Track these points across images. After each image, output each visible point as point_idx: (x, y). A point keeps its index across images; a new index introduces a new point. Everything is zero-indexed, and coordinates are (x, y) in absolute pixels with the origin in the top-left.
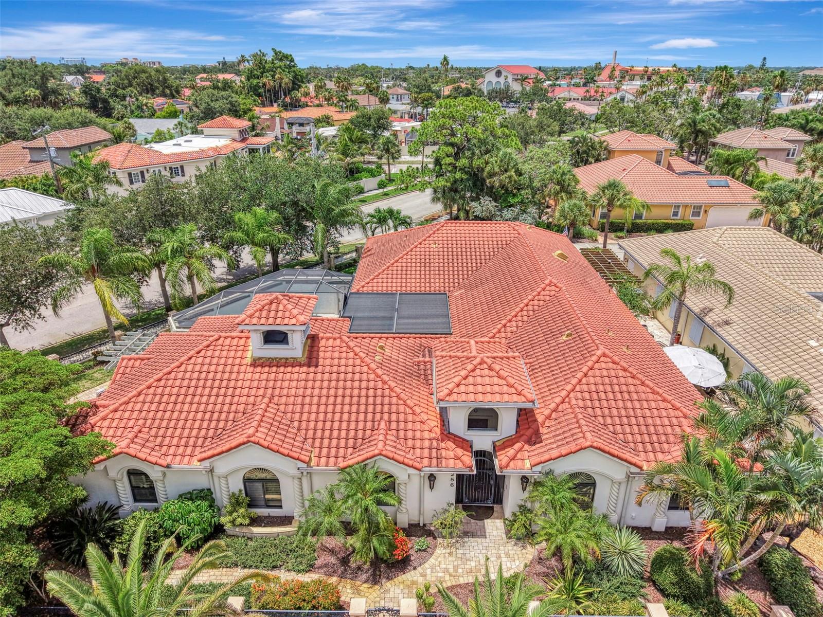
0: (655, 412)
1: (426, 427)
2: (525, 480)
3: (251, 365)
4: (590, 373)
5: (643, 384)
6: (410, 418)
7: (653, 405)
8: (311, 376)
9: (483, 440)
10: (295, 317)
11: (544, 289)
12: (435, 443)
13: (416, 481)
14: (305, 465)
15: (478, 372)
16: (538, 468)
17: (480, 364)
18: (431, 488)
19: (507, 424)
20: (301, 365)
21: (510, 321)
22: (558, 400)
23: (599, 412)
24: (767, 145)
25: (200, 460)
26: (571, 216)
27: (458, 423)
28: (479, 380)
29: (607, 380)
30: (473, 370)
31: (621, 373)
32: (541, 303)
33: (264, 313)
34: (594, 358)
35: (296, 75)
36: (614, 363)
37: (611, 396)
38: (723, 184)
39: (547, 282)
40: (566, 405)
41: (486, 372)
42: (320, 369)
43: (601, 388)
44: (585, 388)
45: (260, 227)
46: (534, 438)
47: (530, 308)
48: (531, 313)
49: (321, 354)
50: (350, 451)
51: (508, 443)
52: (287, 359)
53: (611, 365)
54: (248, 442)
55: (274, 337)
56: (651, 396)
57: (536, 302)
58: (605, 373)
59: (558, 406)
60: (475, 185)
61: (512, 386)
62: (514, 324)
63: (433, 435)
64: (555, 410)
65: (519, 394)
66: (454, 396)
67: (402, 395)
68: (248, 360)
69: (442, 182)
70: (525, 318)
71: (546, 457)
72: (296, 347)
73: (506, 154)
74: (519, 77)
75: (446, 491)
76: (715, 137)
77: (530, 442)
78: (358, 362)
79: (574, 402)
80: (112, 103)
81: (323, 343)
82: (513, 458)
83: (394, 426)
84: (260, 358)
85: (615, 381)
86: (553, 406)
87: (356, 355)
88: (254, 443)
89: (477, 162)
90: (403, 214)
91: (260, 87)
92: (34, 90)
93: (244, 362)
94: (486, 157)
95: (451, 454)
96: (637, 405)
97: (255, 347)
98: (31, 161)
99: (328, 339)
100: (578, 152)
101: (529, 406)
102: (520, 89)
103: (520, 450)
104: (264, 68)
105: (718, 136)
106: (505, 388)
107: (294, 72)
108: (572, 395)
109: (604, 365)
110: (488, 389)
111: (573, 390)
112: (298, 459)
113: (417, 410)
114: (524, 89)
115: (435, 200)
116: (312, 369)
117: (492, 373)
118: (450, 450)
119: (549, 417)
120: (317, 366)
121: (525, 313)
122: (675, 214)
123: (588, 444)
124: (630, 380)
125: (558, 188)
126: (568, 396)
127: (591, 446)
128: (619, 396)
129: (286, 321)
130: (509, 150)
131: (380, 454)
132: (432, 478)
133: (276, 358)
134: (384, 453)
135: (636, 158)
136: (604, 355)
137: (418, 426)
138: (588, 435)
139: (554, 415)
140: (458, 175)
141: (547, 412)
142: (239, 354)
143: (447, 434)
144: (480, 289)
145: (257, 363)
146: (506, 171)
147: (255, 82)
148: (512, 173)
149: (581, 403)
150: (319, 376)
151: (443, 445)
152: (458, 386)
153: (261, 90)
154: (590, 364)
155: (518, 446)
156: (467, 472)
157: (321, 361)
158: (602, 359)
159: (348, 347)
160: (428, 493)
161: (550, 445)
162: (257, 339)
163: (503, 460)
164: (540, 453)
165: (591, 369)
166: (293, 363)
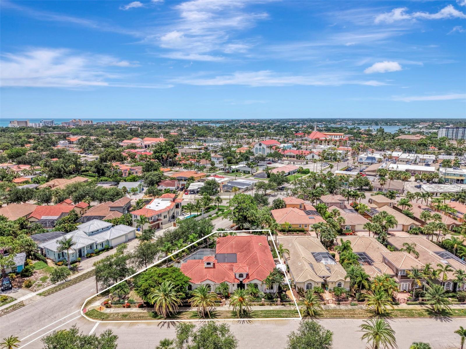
0: (267, 274)
1: (233, 277)
2: (247, 285)
5: (266, 270)
8: (214, 270)
9: (241, 279)
10: (212, 260)
11: (254, 253)
12: (234, 279)
13: (231, 285)
14: (214, 282)
16: (249, 282)
17: (240, 267)
19: (245, 276)
20: (213, 268)
21: (247, 260)
25: (200, 282)
27: (237, 276)
28: (240, 269)
29: (260, 269)
33: (207, 260)
36: (262, 267)
44: (257, 271)
45: (194, 238)
46: (248, 278)
49: (216, 266)
50: (222, 281)
51: (245, 279)
54: (207, 279)
55: (209, 264)
56: (266, 272)
57: (252, 256)
59: (252, 273)
61: (245, 270)
65: (246, 272)
66: (237, 272)
67: (229, 273)
72: (212, 265)
75: (236, 287)
78: (222, 267)
80: (105, 171)
83: (228, 277)
92: (73, 165)
93: (204, 268)
96: (264, 273)
97: (205, 265)
98: (110, 211)
99: (216, 264)
100: (276, 204)
101: (248, 273)
105: (322, 197)
108: (255, 272)
110: (241, 271)
113: (231, 274)
117: (242, 269)
118: (236, 280)
120: (215, 268)
123: (255, 278)
128: (262, 272)
131: (226, 281)
132: (234, 285)
133: (208, 267)
135: (290, 209)
137: (231, 277)
139: (252, 275)
140: (240, 217)
142: (203, 266)
143: (236, 278)
144: (243, 252)
145: (206, 268)
148: (254, 217)
150: (216, 270)
152: (237, 270)
153: (160, 158)
156: (238, 283)
158: (260, 266)
159: (220, 265)
160: (233, 287)
161: (250, 279)
162: (206, 264)
163: (244, 281)
164: (249, 280)
165: (258, 268)
166: (211, 268)
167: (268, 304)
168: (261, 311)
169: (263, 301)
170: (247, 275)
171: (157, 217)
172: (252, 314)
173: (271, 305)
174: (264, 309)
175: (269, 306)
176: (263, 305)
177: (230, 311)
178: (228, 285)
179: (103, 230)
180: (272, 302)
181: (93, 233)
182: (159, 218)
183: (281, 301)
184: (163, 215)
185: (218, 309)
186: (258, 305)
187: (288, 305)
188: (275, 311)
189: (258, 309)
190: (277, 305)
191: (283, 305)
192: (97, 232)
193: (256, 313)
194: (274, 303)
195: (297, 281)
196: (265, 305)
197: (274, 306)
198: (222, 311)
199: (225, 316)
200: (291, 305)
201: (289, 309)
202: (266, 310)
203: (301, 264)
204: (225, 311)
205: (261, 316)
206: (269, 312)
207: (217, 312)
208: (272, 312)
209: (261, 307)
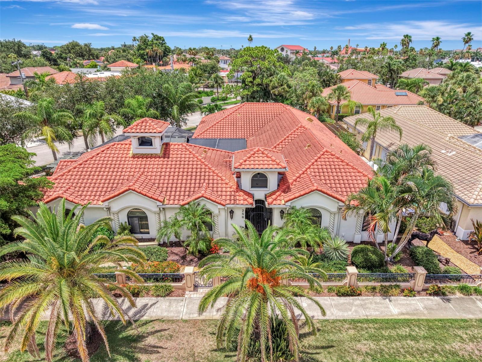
0: (354, 178)
1: (228, 186)
2: (282, 212)
3: (132, 157)
4: (319, 160)
5: (347, 164)
6: (220, 182)
7: (353, 174)
8: (165, 162)
9: (259, 194)
10: (156, 129)
11: (297, 129)
12: (233, 193)
13: (223, 213)
14: (161, 204)
15: (256, 155)
16: (289, 204)
17: (258, 151)
18: (232, 218)
19: (273, 181)
20: (159, 158)
21: (278, 145)
22: (301, 172)
23: (323, 178)
24: (430, 76)
25: (103, 201)
26: (317, 106)
27: (246, 181)
28: (256, 158)
29: (328, 163)
30: (254, 154)
31: (335, 160)
32: (296, 136)
33: (139, 127)
34: (321, 153)
35: (166, 48)
36: (332, 155)
37: (330, 170)
38: (404, 94)
39: (299, 125)
40: (305, 175)
41: (261, 155)
42: (170, 159)
43: (324, 167)
44: (316, 167)
46: (287, 190)
47: (290, 138)
48: (290, 141)
49: (171, 152)
50: (187, 197)
51: (273, 193)
52: (152, 154)
53: (330, 156)
54: (129, 189)
55: (144, 142)
56: (352, 170)
57: (293, 136)
58: (327, 160)
59: (300, 175)
60: (265, 95)
61: (275, 161)
62: (281, 146)
63: (232, 190)
64: (299, 177)
65: (278, 165)
66: (243, 166)
67: (216, 171)
68: (131, 155)
69: (246, 92)
70: (287, 143)
71: (293, 197)
72: (157, 147)
74: (294, 51)
75: (240, 219)
76: (401, 74)
77: (284, 192)
78: (192, 156)
79: (309, 172)
80: (59, 62)
81: (172, 147)
82: (275, 199)
83: (211, 185)
84: (137, 154)
85: (332, 163)
86: (298, 175)
87: (190, 152)
88: (133, 190)
89: (265, 81)
91: (145, 55)
92: (13, 54)
93: (128, 156)
94: (270, 78)
95: (242, 198)
96: (344, 174)
97: (134, 148)
98: (11, 85)
99: (175, 145)
100: (324, 81)
101: (283, 170)
102: (295, 57)
103: (279, 195)
104: (147, 44)
105: (403, 73)
106: (271, 162)
107: (165, 46)
108: (308, 170)
109: (326, 156)
110: (262, 162)
111: (309, 168)
112: (157, 200)
113: (224, 178)
114: (297, 58)
116: (166, 159)
117: (263, 156)
118: (241, 196)
119: (295, 180)
120: (168, 158)
121: (287, 141)
123: (315, 188)
124: (341, 163)
125: (311, 94)
126: (306, 171)
127: (317, 190)
128: (334, 170)
129: (151, 131)
130: (283, 74)
131: (202, 196)
132: (232, 212)
133: (146, 154)
134: (204, 195)
135: (356, 82)
136: (327, 151)
137: (224, 185)
138: (315, 184)
139: (298, 180)
140: (255, 88)
141: (294, 178)
142: (126, 152)
143: (239, 187)
144: (264, 135)
145: (135, 156)
146: (282, 85)
147: (142, 52)
148: (285, 86)
149: (313, 174)
150: (170, 163)
151: (237, 194)
152: (245, 161)
153: (146, 57)
154: (319, 155)
155: (278, 193)
156: (250, 206)
157: (171, 156)
158: (326, 153)
159: (186, 149)
160: (230, 221)
161: (295, 191)
162: (135, 142)
163: (270, 200)
164: (290, 195)
165: (319, 158)
166: (155, 156)
167: (374, 288)
168: (354, 323)
169: (354, 278)
170: (282, 178)
173: (385, 293)
174: (362, 314)
175: (378, 299)
176: (353, 293)
177: (208, 324)
178: (209, 213)
180: (387, 280)
183: (428, 280)
186: (330, 290)
187: (458, 295)
188: (418, 323)
189: (340, 315)
190: (411, 292)
191: (437, 293)
193: (332, 337)
194: (398, 284)
195: (476, 202)
196: (359, 295)
197: (402, 299)
198: (173, 321)
199: (182, 353)
200: (471, 295)
201: (473, 314)
202: (375, 321)
203: (454, 153)
204: (186, 321)
205: (358, 352)
206: (393, 333)
207: (149, 328)
208: (404, 333)
209: (343, 300)
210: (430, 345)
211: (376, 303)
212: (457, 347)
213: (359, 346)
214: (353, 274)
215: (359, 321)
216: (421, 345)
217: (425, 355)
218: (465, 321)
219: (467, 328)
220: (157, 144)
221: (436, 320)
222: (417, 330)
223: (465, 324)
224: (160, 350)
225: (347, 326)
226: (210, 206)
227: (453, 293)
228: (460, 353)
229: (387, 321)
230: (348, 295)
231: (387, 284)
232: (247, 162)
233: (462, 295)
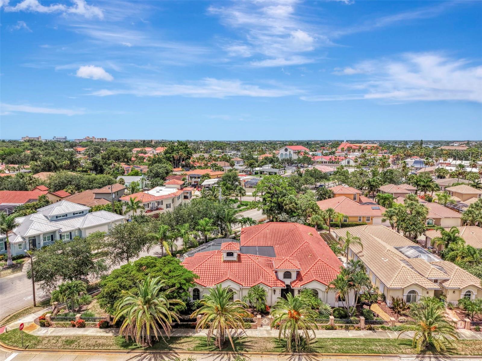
0: (333, 274)
1: (272, 277)
2: (299, 291)
4: (316, 264)
5: (330, 267)
6: (268, 275)
7: (333, 272)
8: (240, 265)
9: (288, 282)
10: (236, 248)
11: (304, 244)
12: (275, 281)
13: (270, 291)
14: (242, 286)
15: (286, 262)
16: (302, 287)
17: (286, 260)
18: (274, 293)
19: (294, 276)
20: (237, 262)
21: (294, 253)
22: (307, 271)
23: (318, 274)
24: (399, 191)
25: (215, 285)
26: (316, 221)
27: (281, 275)
28: (286, 264)
29: (320, 266)
30: (284, 262)
31: (324, 264)
32: (304, 248)
33: (228, 247)
34: (317, 260)
35: (189, 152)
36: (322, 262)
37: (321, 270)
38: (378, 208)
39: (305, 241)
40: (309, 272)
41: (288, 262)
42: (242, 263)
43: (319, 268)
44: (315, 268)
45: (207, 225)
46: (301, 280)
47: (300, 249)
48: (300, 251)
49: (242, 259)
50: (253, 283)
51: (294, 281)
52: (233, 261)
53: (321, 262)
54: (228, 279)
55: (230, 254)
56: (332, 270)
57: (302, 248)
58: (320, 264)
60: (279, 208)
61: (295, 265)
62: (295, 254)
63: (274, 279)
64: (306, 273)
65: (296, 267)
66: (280, 268)
67: (265, 270)
68: (222, 261)
69: (266, 207)
70: (299, 252)
71: (304, 283)
72: (235, 258)
73: (291, 197)
74: (296, 151)
75: (278, 295)
77: (300, 281)
78: (252, 261)
79: (311, 271)
80: (105, 167)
81: (242, 256)
82: (296, 285)
83: (264, 277)
84: (226, 260)
85: (323, 266)
86: (306, 272)
89: (280, 200)
90: (253, 220)
91: (171, 158)
92: (67, 161)
94: (284, 198)
95: (280, 284)
96: (328, 272)
97: (224, 257)
98: (95, 198)
99: (243, 255)
100: (321, 194)
101: (299, 270)
102: (297, 157)
103: (297, 283)
104: (173, 149)
105: (381, 187)
106: (293, 266)
108: (311, 270)
109: (319, 262)
110: (289, 266)
111: (311, 268)
112: (240, 284)
113: (270, 273)
114: (299, 157)
115: (263, 213)
116: (240, 263)
118: (279, 283)
119: (305, 275)
121: (299, 251)
122: (360, 220)
123: (314, 279)
124: (327, 266)
125: (312, 210)
128: (323, 270)
129: (234, 249)
130: (292, 196)
131: (261, 283)
132: (275, 291)
133: (230, 260)
135: (343, 198)
136: (320, 260)
137: (270, 277)
138: (314, 277)
139: (306, 275)
140: (273, 204)
141: (304, 274)
142: (220, 259)
143: (278, 279)
144: (284, 244)
145: (225, 262)
146: (291, 203)
147: (169, 155)
148: (294, 204)
149: (313, 271)
150: (242, 265)
151: (277, 282)
154: (316, 262)
155: (297, 282)
156: (284, 288)
157: (242, 261)
159: (249, 257)
160: (273, 296)
161: (305, 281)
162: (225, 255)
163: (293, 285)
164: (302, 283)
165: (316, 263)
166: (235, 262)
167: (342, 327)
168: (332, 339)
169: (333, 321)
170: (298, 274)
171: (156, 204)
172: (314, 345)
173: (347, 328)
174: (336, 336)
175: (344, 331)
176: (332, 328)
177: (271, 338)
178: (264, 291)
179: (75, 215)
180: (348, 323)
181: (57, 218)
182: (160, 206)
183: (366, 323)
184: (165, 203)
185: (249, 333)
186: (322, 327)
187: (380, 330)
188: (360, 340)
189: (327, 336)
190: (359, 329)
191: (370, 329)
192: (65, 217)
193: (323, 344)
194: (353, 325)
195: (391, 287)
196: (336, 329)
197: (354, 332)
198: (255, 338)
199: (262, 348)
200: (386, 330)
201: (384, 337)
202: (341, 339)
203: (387, 260)
204: (261, 338)
205: (333, 349)
206: (349, 343)
207: (246, 340)
208: (353, 343)
209: (328, 331)
210: (363, 347)
211: (343, 333)
212: (373, 348)
213: (334, 347)
214: (332, 319)
215: (334, 339)
216: (359, 347)
217: (360, 350)
218: (380, 339)
219: (380, 341)
220: (235, 255)
221: (367, 339)
222: (358, 342)
223: (379, 340)
224: (253, 347)
225: (329, 340)
226: (265, 288)
227: (378, 329)
228: (375, 350)
229: (346, 339)
230: (330, 329)
231: (348, 325)
232: (282, 266)
233: (382, 330)
